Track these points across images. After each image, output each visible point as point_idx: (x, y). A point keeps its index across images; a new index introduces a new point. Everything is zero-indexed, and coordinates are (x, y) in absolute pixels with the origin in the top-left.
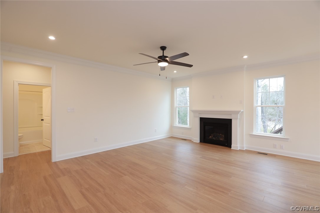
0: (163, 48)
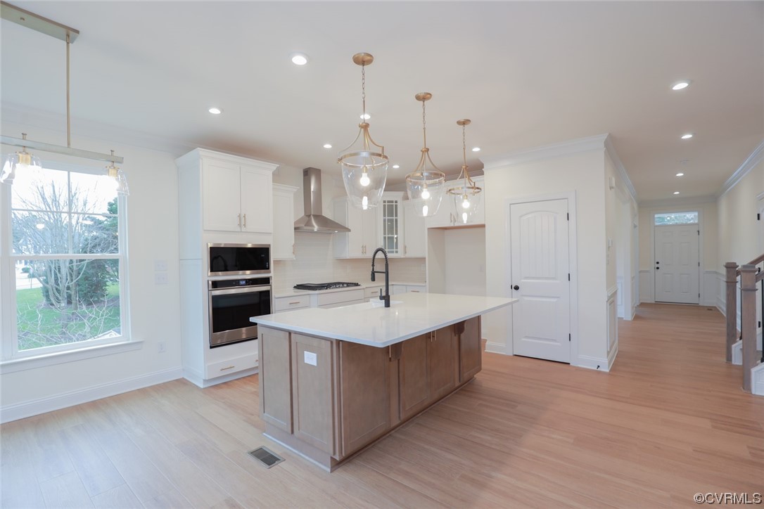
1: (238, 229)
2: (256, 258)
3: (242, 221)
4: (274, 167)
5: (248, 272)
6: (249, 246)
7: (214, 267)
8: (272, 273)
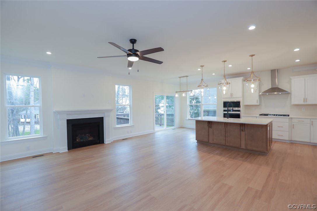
0: (133, 41)
1: (231, 97)
2: (237, 104)
3: (232, 95)
4: (242, 78)
5: (236, 108)
6: (235, 101)
7: (225, 106)
8: (241, 109)
